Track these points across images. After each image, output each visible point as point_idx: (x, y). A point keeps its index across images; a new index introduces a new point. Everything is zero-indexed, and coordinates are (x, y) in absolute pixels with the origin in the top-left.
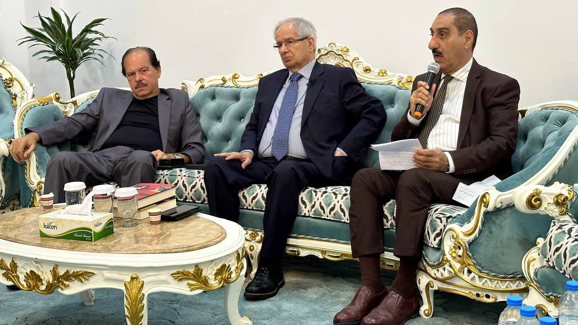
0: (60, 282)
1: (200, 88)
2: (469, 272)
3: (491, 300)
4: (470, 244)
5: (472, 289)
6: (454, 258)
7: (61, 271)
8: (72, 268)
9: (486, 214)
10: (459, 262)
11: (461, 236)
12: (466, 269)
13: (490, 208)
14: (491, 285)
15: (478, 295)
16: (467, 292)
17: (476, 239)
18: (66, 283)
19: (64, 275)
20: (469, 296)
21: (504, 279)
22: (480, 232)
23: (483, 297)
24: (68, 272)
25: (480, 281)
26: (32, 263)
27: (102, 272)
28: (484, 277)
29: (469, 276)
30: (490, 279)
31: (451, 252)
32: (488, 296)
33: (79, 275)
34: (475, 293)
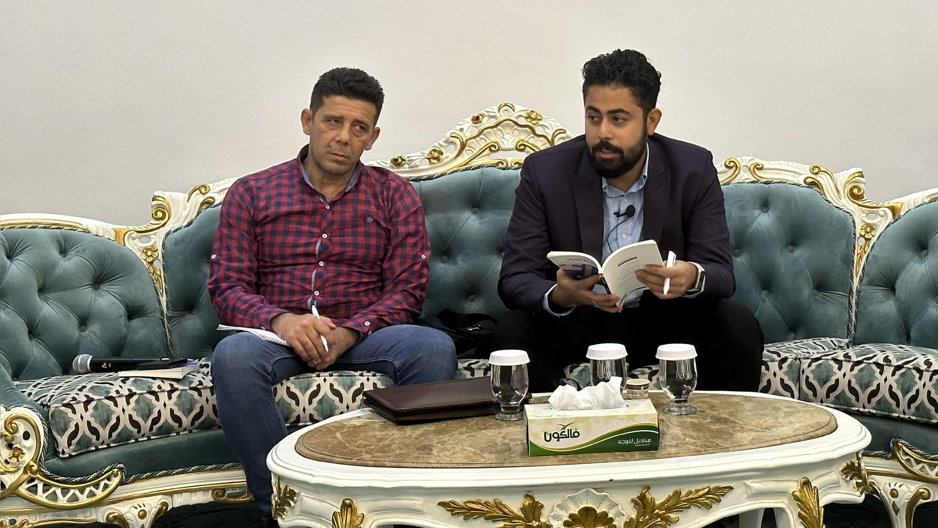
0: (658, 516)
7: (659, 497)
8: (684, 486)
18: (672, 516)
19: (667, 501)
24: (677, 494)
26: (591, 492)
27: (745, 484)
33: (701, 497)
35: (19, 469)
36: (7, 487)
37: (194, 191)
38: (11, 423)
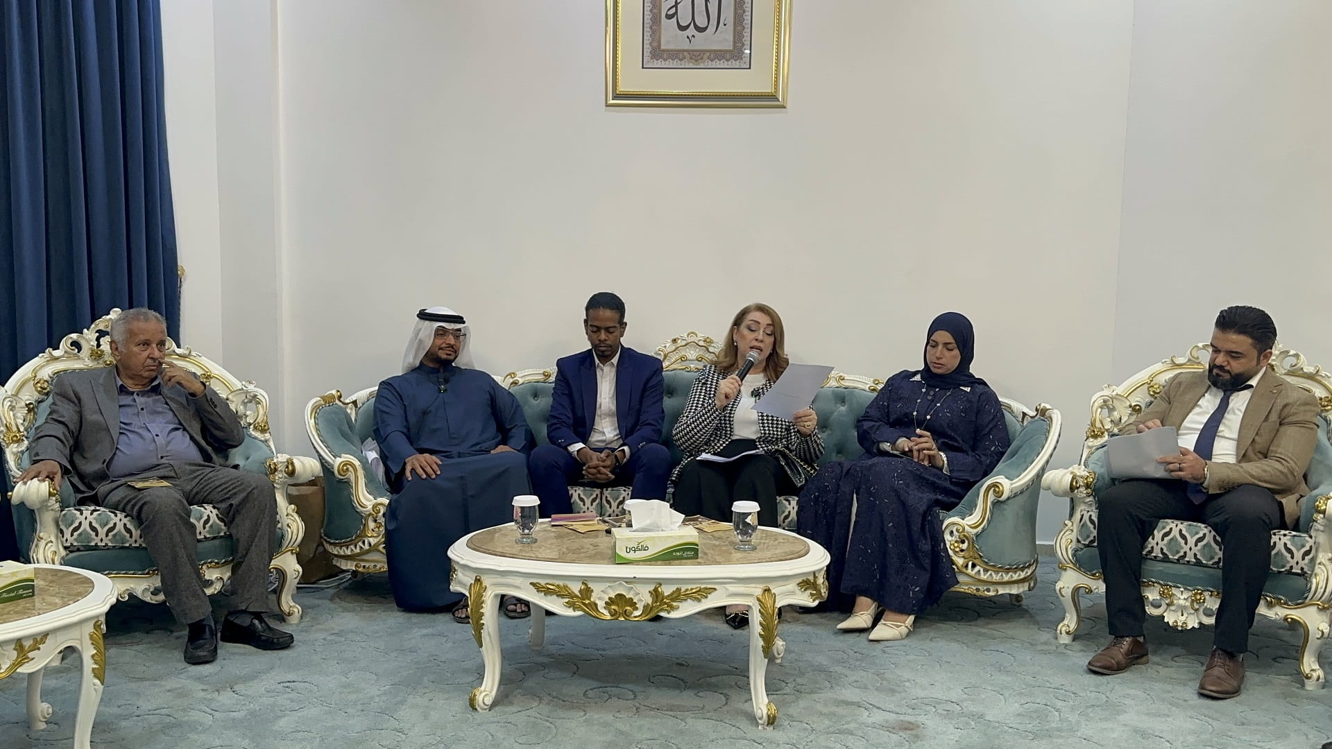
1: (512, 384)
2: (974, 566)
3: (992, 594)
4: (977, 535)
5: (971, 584)
6: (955, 552)
9: (995, 504)
10: (963, 557)
11: (967, 528)
12: (970, 564)
13: (1004, 497)
14: (996, 578)
15: (978, 590)
16: (966, 588)
17: (984, 530)
20: (970, 592)
21: (1008, 571)
22: (989, 522)
23: (984, 591)
25: (985, 575)
28: (987, 571)
29: (972, 570)
30: (994, 571)
31: (952, 547)
32: (988, 590)
34: (974, 588)
35: (379, 536)
36: (372, 545)
37: (507, 376)
38: (376, 507)
